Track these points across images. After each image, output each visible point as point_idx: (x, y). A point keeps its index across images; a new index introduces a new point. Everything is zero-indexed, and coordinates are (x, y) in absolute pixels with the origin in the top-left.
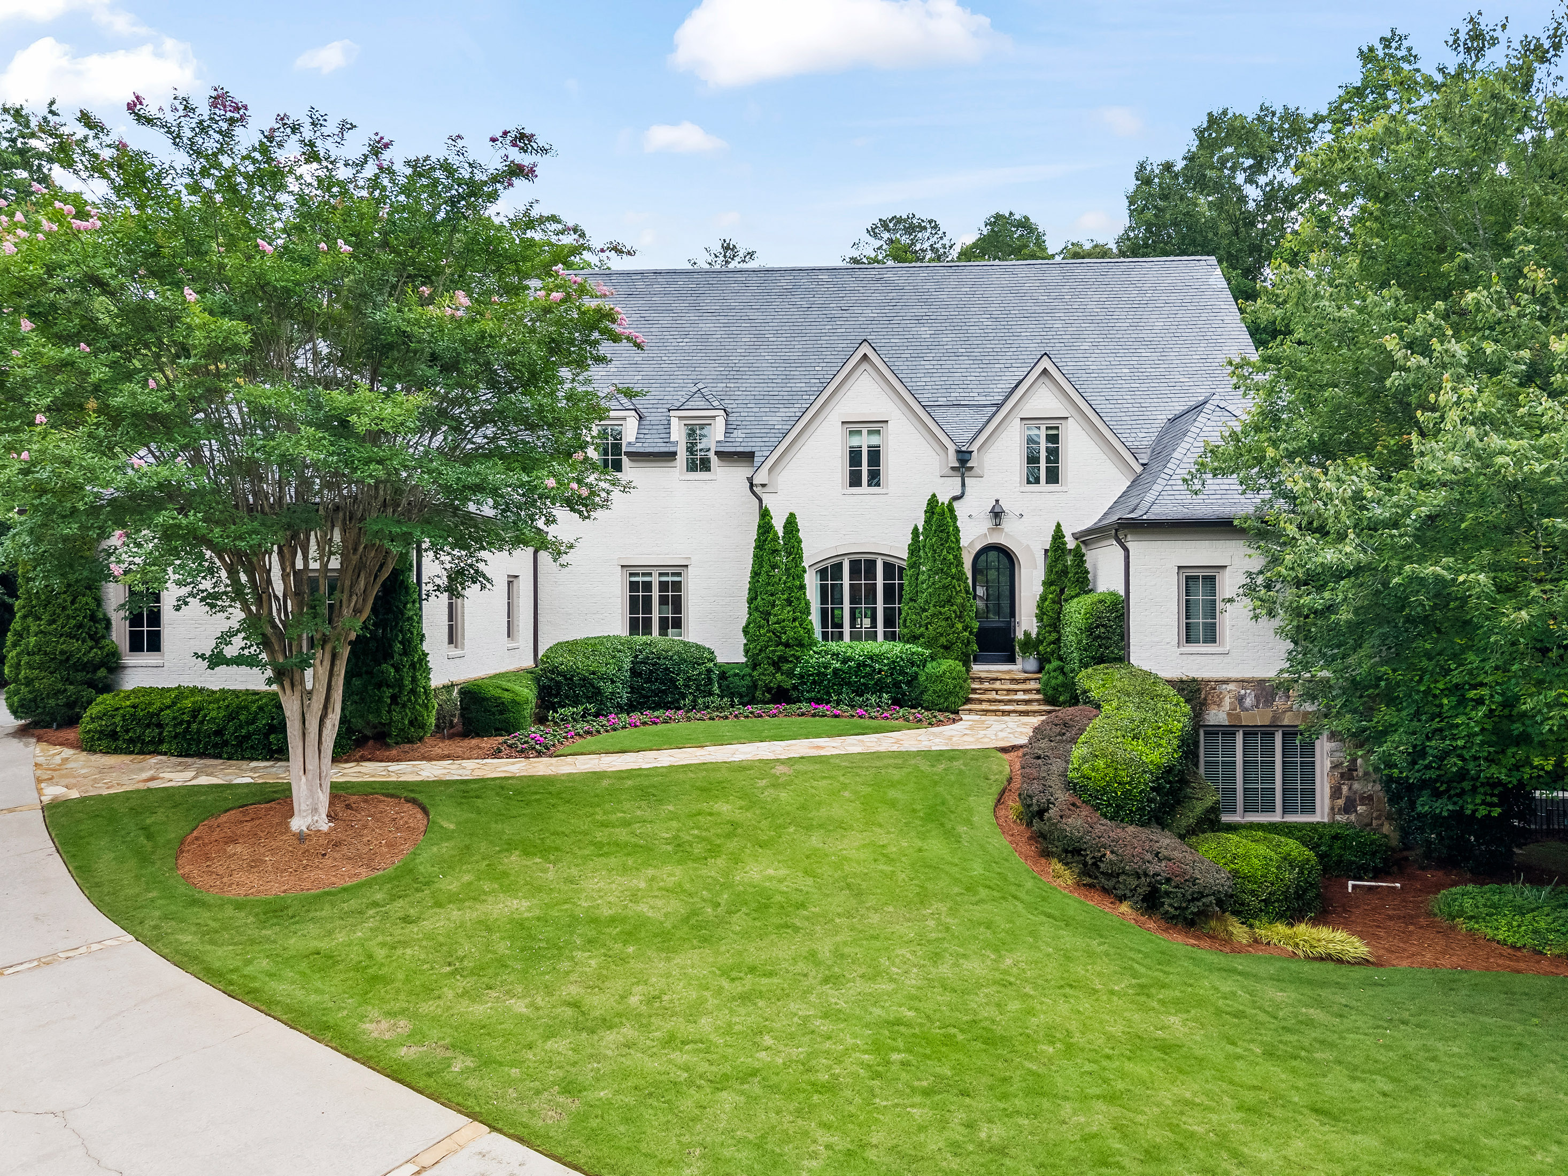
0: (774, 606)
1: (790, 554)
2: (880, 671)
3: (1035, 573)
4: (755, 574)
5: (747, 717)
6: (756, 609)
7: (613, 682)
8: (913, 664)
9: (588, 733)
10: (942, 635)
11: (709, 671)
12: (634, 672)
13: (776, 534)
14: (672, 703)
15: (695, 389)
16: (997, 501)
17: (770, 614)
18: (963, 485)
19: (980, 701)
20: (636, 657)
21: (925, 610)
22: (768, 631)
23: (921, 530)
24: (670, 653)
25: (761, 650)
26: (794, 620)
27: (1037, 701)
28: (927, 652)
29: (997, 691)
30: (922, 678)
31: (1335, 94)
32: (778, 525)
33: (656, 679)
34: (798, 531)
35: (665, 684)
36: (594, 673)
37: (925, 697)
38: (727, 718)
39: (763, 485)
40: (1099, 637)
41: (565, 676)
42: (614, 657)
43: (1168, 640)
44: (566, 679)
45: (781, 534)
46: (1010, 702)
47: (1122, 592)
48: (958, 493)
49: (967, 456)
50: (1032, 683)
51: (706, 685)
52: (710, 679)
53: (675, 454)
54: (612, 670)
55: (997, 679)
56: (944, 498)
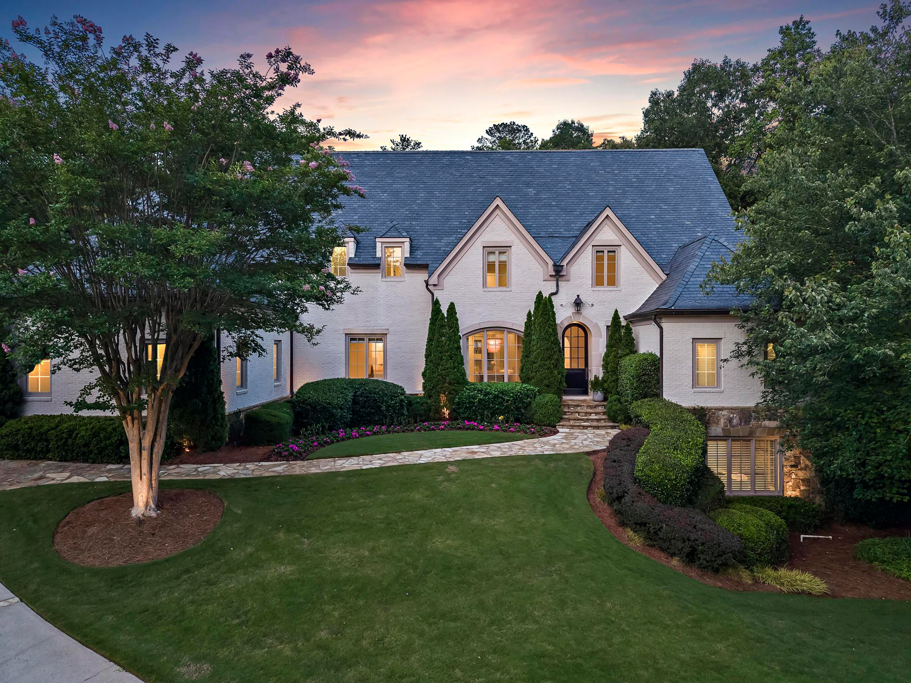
0: (442, 359)
1: (451, 328)
2: (508, 401)
3: (601, 340)
4: (430, 340)
5: (425, 430)
6: (431, 361)
7: (341, 409)
8: (528, 396)
9: (327, 443)
10: (545, 378)
11: (402, 401)
12: (355, 401)
13: (443, 315)
14: (378, 421)
15: (391, 225)
16: (578, 296)
17: (439, 365)
18: (557, 286)
19: (569, 420)
20: (356, 392)
21: (534, 363)
22: (439, 375)
23: (532, 313)
24: (377, 390)
25: (433, 387)
26: (454, 368)
27: (604, 419)
28: (537, 389)
29: (579, 413)
30: (534, 405)
31: (765, 55)
32: (444, 309)
33: (368, 407)
34: (456, 313)
35: (374, 409)
36: (329, 404)
37: (535, 417)
38: (412, 430)
39: (435, 285)
40: (644, 381)
41: (311, 406)
42: (342, 393)
43: (686, 384)
44: (312, 407)
45: (446, 315)
46: (587, 420)
47: (658, 354)
48: (554, 291)
49: (560, 268)
50: (600, 408)
51: (399, 410)
52: (402, 406)
53: (379, 265)
54: (341, 401)
55: (578, 406)
56: (546, 295)
